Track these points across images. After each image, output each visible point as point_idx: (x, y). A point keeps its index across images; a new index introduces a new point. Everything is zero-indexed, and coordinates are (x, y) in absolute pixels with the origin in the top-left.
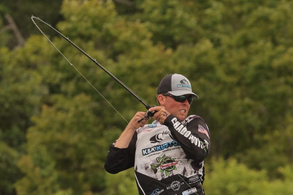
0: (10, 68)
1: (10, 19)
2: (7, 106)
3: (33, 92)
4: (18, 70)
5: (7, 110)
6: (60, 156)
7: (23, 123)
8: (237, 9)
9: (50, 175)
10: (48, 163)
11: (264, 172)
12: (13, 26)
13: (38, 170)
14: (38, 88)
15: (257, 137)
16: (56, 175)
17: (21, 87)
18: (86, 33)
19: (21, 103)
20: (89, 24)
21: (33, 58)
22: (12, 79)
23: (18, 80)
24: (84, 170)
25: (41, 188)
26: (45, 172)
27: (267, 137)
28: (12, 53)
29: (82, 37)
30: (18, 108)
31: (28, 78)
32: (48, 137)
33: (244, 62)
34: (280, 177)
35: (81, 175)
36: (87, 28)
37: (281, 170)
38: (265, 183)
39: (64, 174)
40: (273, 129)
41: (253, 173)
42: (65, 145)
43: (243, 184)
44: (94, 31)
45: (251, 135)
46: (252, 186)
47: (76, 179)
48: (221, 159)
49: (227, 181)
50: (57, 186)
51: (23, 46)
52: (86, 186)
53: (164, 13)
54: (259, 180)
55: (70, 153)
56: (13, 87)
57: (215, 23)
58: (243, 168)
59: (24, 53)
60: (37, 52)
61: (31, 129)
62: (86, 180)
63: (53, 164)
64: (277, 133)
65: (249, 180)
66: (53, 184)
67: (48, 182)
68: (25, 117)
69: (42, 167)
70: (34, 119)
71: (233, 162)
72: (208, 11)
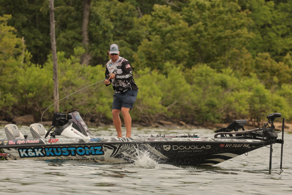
0: (137, 24)
1: (139, 8)
2: (134, 37)
3: (143, 33)
4: (139, 25)
5: (134, 38)
6: (148, 56)
7: (138, 43)
8: (214, 14)
9: (144, 61)
10: (143, 58)
11: (216, 70)
12: (139, 11)
13: (139, 59)
14: (144, 32)
15: (215, 58)
16: (146, 62)
17: (139, 31)
18: (161, 16)
19: (138, 36)
20: (162, 13)
21: (145, 22)
22: (136, 28)
23: (138, 29)
24: (156, 61)
25: (140, 65)
26: (142, 60)
27: (219, 58)
28: (138, 19)
29: (160, 17)
30: (137, 38)
31: (142, 28)
32: (145, 49)
33: (214, 32)
34: (221, 72)
35: (155, 63)
36: (161, 14)
37: (222, 70)
38: (216, 74)
39: (149, 62)
40: (221, 56)
41: (212, 70)
42: (151, 52)
43: (208, 73)
44: (164, 15)
45: (214, 57)
46: (211, 74)
47: (153, 64)
48: (202, 64)
49: (203, 72)
50: (146, 66)
51: (142, 17)
52: (156, 67)
53: (189, 13)
54: (214, 72)
55: (152, 55)
56: (136, 31)
57: (206, 18)
58: (209, 68)
59: (142, 20)
60: (146, 20)
61: (140, 46)
62: (156, 65)
63: (145, 58)
64: (222, 57)
65: (210, 72)
66: (144, 64)
67: (143, 64)
68: (139, 41)
69: (141, 59)
70: (141, 42)
71: (205, 65)
72: (204, 13)
